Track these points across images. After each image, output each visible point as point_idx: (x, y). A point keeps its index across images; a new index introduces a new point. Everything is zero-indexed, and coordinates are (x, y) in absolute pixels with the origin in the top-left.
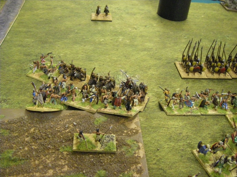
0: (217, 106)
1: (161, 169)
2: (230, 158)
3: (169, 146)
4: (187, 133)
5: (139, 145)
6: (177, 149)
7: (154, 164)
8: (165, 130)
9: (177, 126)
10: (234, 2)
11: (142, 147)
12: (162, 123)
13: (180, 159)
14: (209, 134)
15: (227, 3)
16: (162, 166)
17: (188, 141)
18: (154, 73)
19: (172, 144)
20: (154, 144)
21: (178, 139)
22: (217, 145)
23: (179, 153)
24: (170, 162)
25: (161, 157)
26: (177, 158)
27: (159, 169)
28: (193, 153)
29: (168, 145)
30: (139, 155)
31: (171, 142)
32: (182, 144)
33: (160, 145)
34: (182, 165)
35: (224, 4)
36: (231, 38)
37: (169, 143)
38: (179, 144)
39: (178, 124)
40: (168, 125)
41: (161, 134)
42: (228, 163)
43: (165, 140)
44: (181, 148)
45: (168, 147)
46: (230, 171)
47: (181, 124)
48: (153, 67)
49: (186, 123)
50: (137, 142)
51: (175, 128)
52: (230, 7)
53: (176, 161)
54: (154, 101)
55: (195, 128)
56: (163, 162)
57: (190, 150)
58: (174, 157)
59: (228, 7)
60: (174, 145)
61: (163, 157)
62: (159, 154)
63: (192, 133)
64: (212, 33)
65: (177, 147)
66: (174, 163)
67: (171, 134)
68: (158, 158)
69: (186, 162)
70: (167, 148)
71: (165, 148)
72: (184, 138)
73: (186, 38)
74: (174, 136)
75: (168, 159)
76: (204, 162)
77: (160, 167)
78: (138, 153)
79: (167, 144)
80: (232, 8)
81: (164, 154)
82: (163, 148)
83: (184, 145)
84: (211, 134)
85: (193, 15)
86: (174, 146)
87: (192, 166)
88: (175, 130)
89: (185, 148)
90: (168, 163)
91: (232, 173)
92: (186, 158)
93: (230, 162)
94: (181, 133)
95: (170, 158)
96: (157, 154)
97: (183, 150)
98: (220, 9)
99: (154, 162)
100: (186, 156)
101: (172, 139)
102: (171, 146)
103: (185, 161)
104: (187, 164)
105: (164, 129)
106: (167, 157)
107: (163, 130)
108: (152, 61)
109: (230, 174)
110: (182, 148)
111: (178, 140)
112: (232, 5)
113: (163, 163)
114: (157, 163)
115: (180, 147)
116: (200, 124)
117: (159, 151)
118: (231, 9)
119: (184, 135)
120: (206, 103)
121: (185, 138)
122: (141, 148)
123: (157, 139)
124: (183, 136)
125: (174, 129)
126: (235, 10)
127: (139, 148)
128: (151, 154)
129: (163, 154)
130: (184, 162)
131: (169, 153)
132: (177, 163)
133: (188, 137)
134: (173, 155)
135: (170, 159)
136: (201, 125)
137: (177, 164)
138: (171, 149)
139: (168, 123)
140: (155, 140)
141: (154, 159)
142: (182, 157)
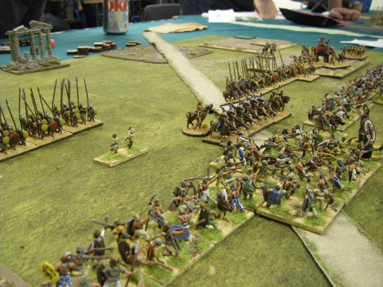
2: (317, 190)
3: (34, 236)
4: (52, 206)
6: (51, 232)
7: (27, 270)
8: (13, 221)
9: (30, 208)
10: (21, 60)
12: (2, 215)
13: (65, 240)
15: (12, 65)
17: (62, 214)
19: (40, 230)
21: (43, 219)
23: (58, 234)
24: (53, 253)
25: (32, 256)
29: (32, 235)
31: (35, 229)
33: (20, 243)
35: (9, 69)
37: (33, 232)
38: (50, 223)
39: (29, 204)
40: (15, 212)
41: (10, 229)
43: (23, 232)
44: (57, 227)
45: (35, 238)
47: (34, 202)
49: (42, 197)
51: (29, 210)
52: (20, 69)
53: (62, 245)
56: (41, 259)
58: (55, 243)
59: (16, 70)
62: (26, 254)
63: (60, 204)
65: (49, 229)
67: (28, 220)
68: (30, 259)
69: (78, 238)
70: (34, 240)
71: (31, 242)
72: (51, 214)
74: (36, 219)
75: (48, 251)
79: (30, 234)
80: (24, 69)
81: (36, 250)
82: (29, 244)
83: (58, 221)
86: (44, 231)
88: (31, 212)
89: (63, 223)
90: (51, 255)
92: (74, 234)
93: (320, 194)
94: (43, 211)
95: (48, 248)
97: (61, 227)
98: (6, 76)
99: (26, 267)
100: (72, 231)
101: (34, 224)
102: (38, 234)
103: (75, 238)
104: (81, 239)
105: (12, 220)
106: (42, 250)
107: (9, 223)
110: (59, 225)
111: (45, 220)
112: (21, 66)
114: (33, 265)
115: (55, 226)
116: (65, 190)
117: (25, 248)
118: (23, 71)
119: (49, 210)
123: (9, 239)
125: (29, 212)
126: (28, 70)
128: (12, 261)
129: (33, 251)
130: (75, 240)
131: (43, 244)
133: (57, 210)
134: (51, 241)
135: (50, 249)
136: (67, 191)
138: (42, 236)
139: (13, 210)
140: (7, 242)
141: (23, 264)
142: (67, 236)
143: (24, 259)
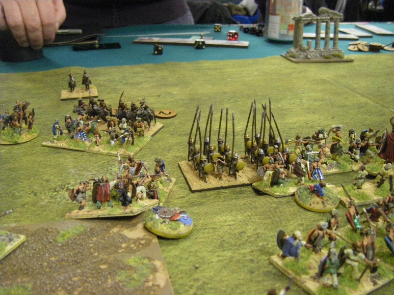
2: (349, 251)
3: (220, 258)
4: (256, 229)
5: (153, 265)
6: (239, 261)
8: (208, 233)
9: (232, 223)
10: (302, 48)
11: (162, 268)
12: (201, 222)
13: (249, 276)
14: (300, 225)
15: (292, 52)
17: (261, 244)
18: (179, 154)
19: (228, 254)
20: (187, 259)
21: (238, 244)
23: (244, 266)
24: (227, 286)
25: (205, 280)
26: (243, 276)
28: (271, 263)
29: (218, 256)
30: (156, 283)
31: (224, 250)
32: (248, 250)
33: (201, 258)
34: (254, 289)
35: (288, 55)
36: (310, 94)
37: (221, 253)
38: (243, 251)
39: (234, 218)
40: (215, 223)
41: (202, 240)
42: (348, 261)
43: (210, 248)
44: (247, 258)
45: (219, 260)
46: (359, 280)
47: (240, 217)
48: (175, 147)
49: (250, 214)
50: (150, 261)
51: (230, 226)
52: (298, 57)
53: (241, 282)
54: (182, 195)
55: (270, 220)
56: (211, 288)
57: (266, 258)
58: (235, 275)
59: (294, 58)
60: (230, 254)
61: (211, 279)
62: (200, 275)
63: (265, 229)
64: (275, 91)
65: (237, 256)
66: (237, 286)
67: (222, 237)
68: (200, 283)
69: (263, 281)
70: (217, 262)
71: (212, 262)
72: (250, 240)
73: (231, 103)
74: (230, 240)
75: (223, 282)
76: (298, 274)
78: (155, 279)
79: (216, 254)
80: (302, 58)
81: (212, 274)
82: (209, 264)
83: (252, 251)
84: (303, 224)
85: (240, 74)
86: (232, 257)
88: (230, 229)
89: (256, 256)
90: (224, 289)
91: (364, 285)
92: (262, 274)
93: (352, 257)
94: (243, 232)
95: (226, 279)
96: (196, 276)
97: (252, 261)
98: (283, 63)
100: (261, 270)
101: (226, 245)
102: (225, 258)
103: (260, 279)
104: (266, 283)
105: (207, 230)
106: (218, 278)
107: (203, 233)
108: (174, 139)
109: (360, 286)
110: (250, 258)
111: (240, 245)
112: (300, 54)
113: (212, 291)
114: (199, 292)
115: (245, 257)
116: (280, 212)
117: (201, 269)
118: (301, 60)
119: (249, 234)
121: (253, 239)
122: (160, 270)
123: (193, 249)
124: (249, 237)
125: (228, 227)
126: (307, 60)
127: (155, 270)
128: (182, 278)
129: (209, 273)
130: (258, 282)
131: (223, 271)
132: (243, 285)
133: (258, 237)
134: (233, 272)
135: (226, 281)
136: (282, 214)
137: (244, 288)
138: (227, 261)
139: (214, 220)
140: (190, 252)
141: (191, 287)
142: (252, 272)
143: (196, 280)
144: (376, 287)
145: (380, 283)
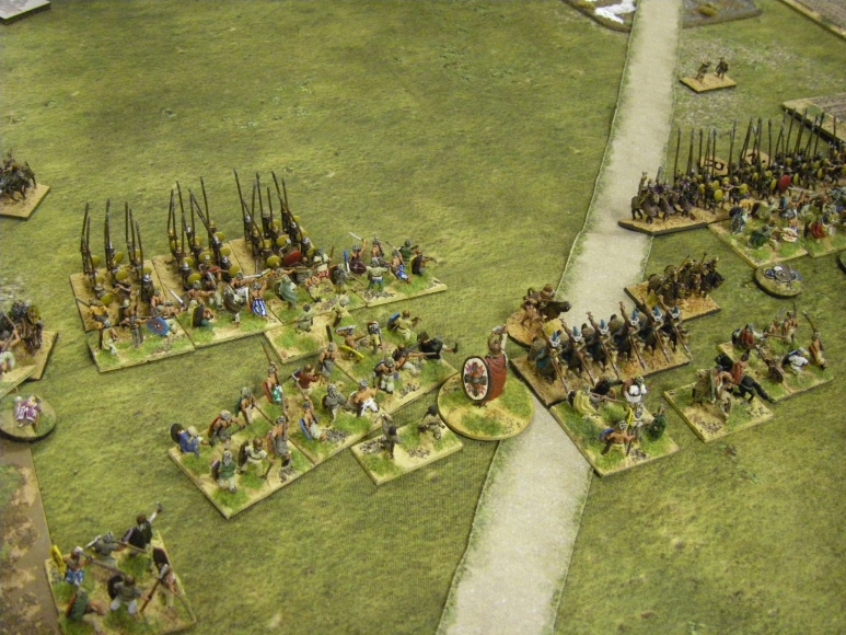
0: (237, 315)
1: (86, 519)
2: (250, 448)
3: (105, 456)
4: (156, 407)
5: (21, 475)
6: (128, 458)
7: (65, 512)
8: (95, 416)
9: (127, 398)
11: (32, 478)
12: (87, 398)
13: (136, 480)
14: (217, 395)
16: (88, 510)
17: (159, 430)
18: (71, 256)
19: (116, 448)
20: (64, 460)
21: (130, 431)
22: (218, 423)
23: (134, 466)
24: (109, 497)
25: (83, 489)
26: (130, 480)
27: (81, 521)
28: (170, 458)
29: (103, 453)
30: (24, 501)
31: (112, 443)
32: (143, 440)
33: (81, 458)
34: (141, 496)
36: (315, 88)
37: (108, 448)
38: (135, 442)
39: (130, 390)
40: (104, 400)
41: (88, 429)
42: (249, 459)
43: (94, 442)
44: (139, 453)
45: (104, 459)
46: (264, 477)
47: (138, 388)
48: (67, 240)
49: (153, 381)
50: (16, 469)
51: (124, 403)
53: (126, 488)
54: (72, 340)
55: (178, 390)
56: (89, 501)
57: (163, 451)
58: (121, 479)
60: (120, 448)
61: (90, 487)
62: (78, 483)
63: (169, 405)
64: (257, 81)
65: (128, 452)
66: (120, 496)
67: (112, 423)
68: (77, 494)
69: (153, 485)
70: (100, 462)
71: (95, 463)
72: (146, 424)
73: (173, 120)
74: (122, 426)
75: (105, 489)
76: (197, 473)
77: (83, 516)
78: (22, 495)
79: (101, 450)
81: (92, 481)
82: (90, 465)
83: (146, 443)
84: (221, 394)
86: (121, 452)
87: (168, 489)
88: (124, 408)
89: (150, 449)
90: (105, 500)
91: (270, 482)
92: (154, 475)
93: (253, 455)
94: (139, 413)
95: (109, 485)
96: (73, 485)
97: (144, 457)
99: (66, 507)
100: (154, 469)
101: (116, 434)
102: (112, 454)
103: (150, 482)
104: (155, 488)
105: (94, 412)
106: (100, 485)
107: (89, 417)
108: (67, 220)
109: (265, 484)
110: (143, 452)
111: (133, 434)
113: (91, 503)
114: (75, 506)
115: (137, 451)
116: (194, 374)
117: (79, 474)
119: (147, 415)
120: (205, 315)
121: (150, 423)
122: (29, 482)
123: (72, 445)
124: (146, 419)
125: (121, 406)
127: (22, 482)
128: (56, 489)
129: (89, 479)
130: (147, 486)
131: (106, 474)
132: (128, 492)
133: (157, 419)
134: (118, 475)
135: (109, 488)
136: (196, 378)
137: (129, 497)
138: (113, 460)
139: (105, 393)
140: (68, 450)
141: (66, 500)
142: (142, 474)
143: (73, 490)
144: (285, 483)
145: (290, 478)
